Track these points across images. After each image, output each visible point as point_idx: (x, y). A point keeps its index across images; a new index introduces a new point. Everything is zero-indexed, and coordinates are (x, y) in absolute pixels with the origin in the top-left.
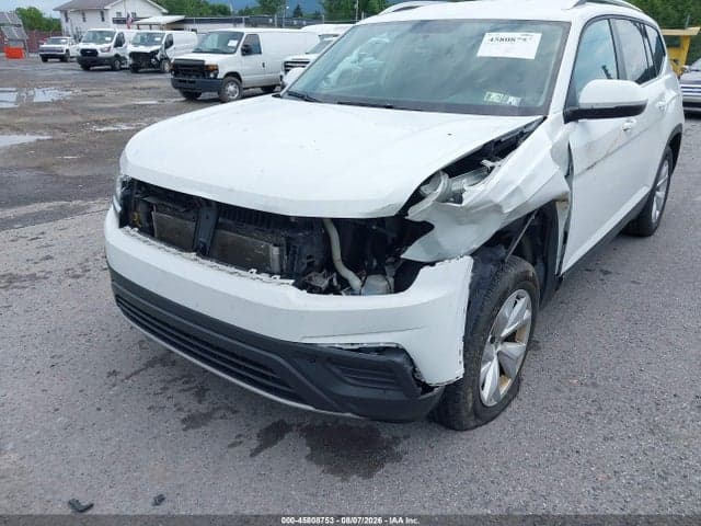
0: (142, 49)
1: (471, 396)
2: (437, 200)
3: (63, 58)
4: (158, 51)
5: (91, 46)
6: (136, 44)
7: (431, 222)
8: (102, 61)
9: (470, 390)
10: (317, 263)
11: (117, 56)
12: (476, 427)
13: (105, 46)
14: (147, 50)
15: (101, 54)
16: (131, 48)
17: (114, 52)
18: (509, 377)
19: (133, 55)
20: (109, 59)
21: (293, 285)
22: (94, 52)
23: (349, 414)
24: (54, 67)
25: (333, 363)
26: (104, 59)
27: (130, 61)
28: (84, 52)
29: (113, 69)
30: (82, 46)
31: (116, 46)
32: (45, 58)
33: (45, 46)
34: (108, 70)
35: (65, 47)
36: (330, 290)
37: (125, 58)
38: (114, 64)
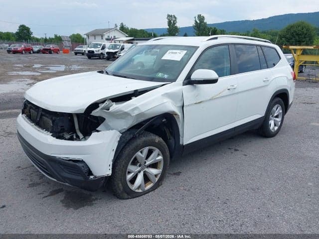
0: (112, 51)
1: (120, 185)
2: (101, 109)
3: (83, 54)
4: (117, 52)
5: (92, 49)
6: (109, 49)
7: (104, 117)
8: (96, 56)
9: (119, 182)
10: (66, 129)
11: (102, 53)
12: (128, 199)
13: (98, 49)
14: (113, 51)
15: (95, 53)
16: (107, 50)
17: (101, 52)
18: (152, 182)
19: (108, 53)
20: (98, 54)
21: (52, 135)
22: (93, 52)
23: (67, 184)
24: (79, 57)
25: (61, 164)
26: (96, 54)
27: (106, 55)
28: (89, 51)
29: (100, 59)
30: (89, 49)
31: (102, 49)
32: (76, 54)
33: (77, 49)
34: (98, 59)
35: (84, 49)
36: (71, 139)
37: (104, 54)
38: (100, 56)
